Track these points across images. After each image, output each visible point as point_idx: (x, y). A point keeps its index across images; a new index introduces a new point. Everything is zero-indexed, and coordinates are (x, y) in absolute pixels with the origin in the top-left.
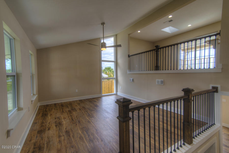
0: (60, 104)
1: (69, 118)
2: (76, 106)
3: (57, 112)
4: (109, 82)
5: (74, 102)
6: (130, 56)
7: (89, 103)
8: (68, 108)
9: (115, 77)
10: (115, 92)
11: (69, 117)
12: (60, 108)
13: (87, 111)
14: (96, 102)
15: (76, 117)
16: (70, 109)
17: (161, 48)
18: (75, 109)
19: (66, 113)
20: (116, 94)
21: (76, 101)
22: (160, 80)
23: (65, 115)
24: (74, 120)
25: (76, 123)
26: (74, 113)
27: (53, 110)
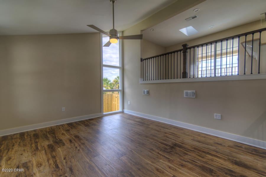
0: (32, 134)
1: (49, 162)
2: (63, 134)
3: (24, 150)
4: (108, 97)
5: (58, 127)
6: (143, 60)
7: (86, 127)
8: (48, 139)
9: (121, 89)
10: (120, 110)
11: (48, 160)
12: (31, 140)
13: (83, 144)
14: (94, 125)
15: (65, 159)
16: (52, 143)
17: (190, 48)
18: (62, 140)
19: (44, 152)
20: (122, 112)
21: (62, 125)
22: (189, 91)
23: (42, 156)
24: (60, 166)
25: (65, 174)
26: (60, 151)
27: (16, 147)
